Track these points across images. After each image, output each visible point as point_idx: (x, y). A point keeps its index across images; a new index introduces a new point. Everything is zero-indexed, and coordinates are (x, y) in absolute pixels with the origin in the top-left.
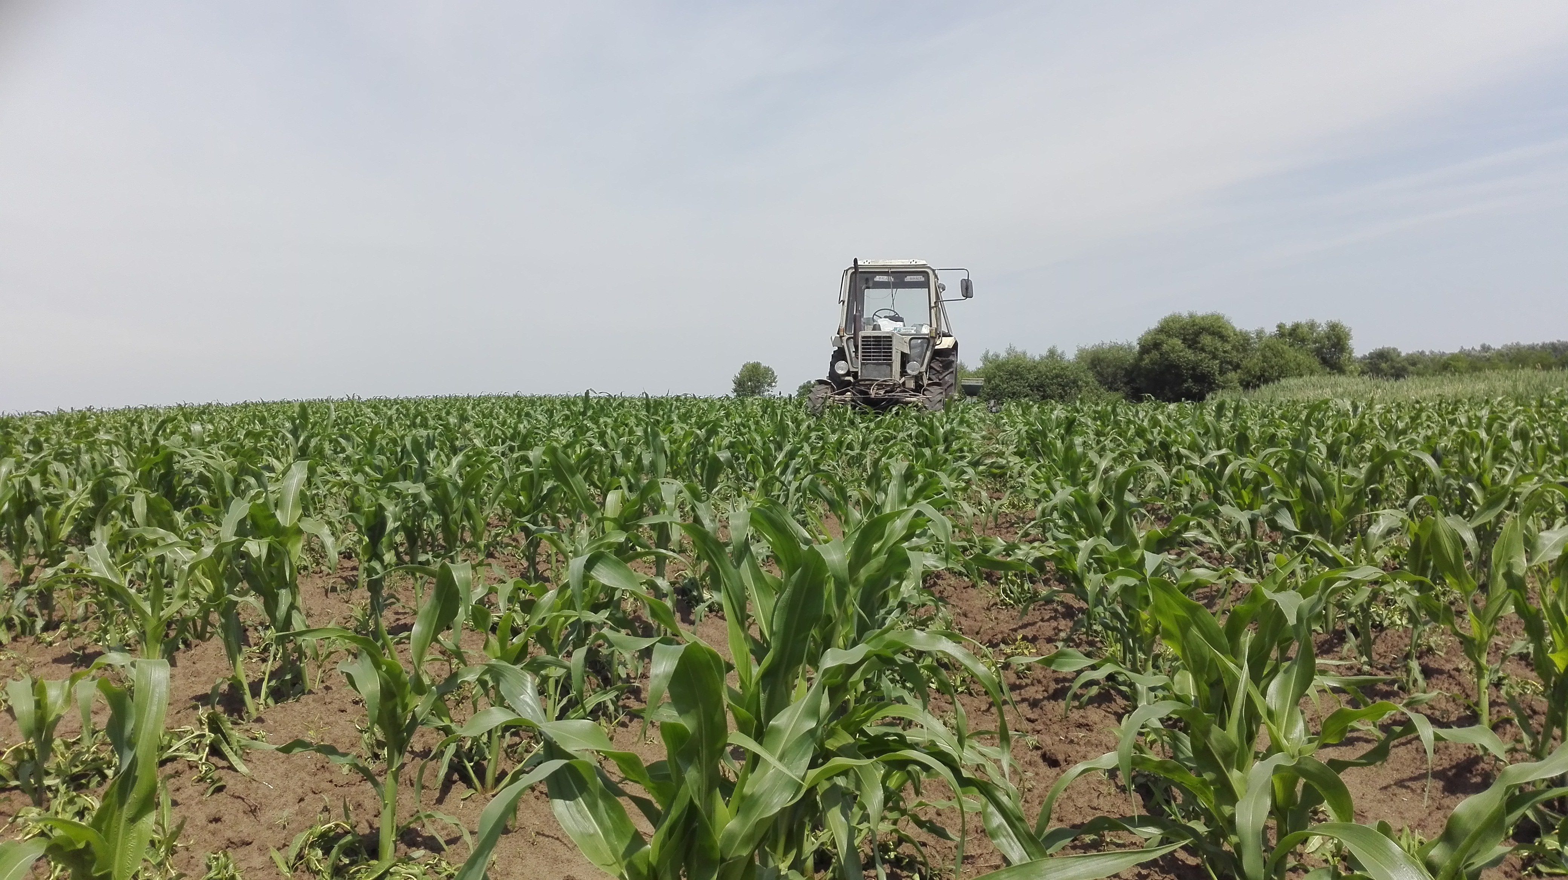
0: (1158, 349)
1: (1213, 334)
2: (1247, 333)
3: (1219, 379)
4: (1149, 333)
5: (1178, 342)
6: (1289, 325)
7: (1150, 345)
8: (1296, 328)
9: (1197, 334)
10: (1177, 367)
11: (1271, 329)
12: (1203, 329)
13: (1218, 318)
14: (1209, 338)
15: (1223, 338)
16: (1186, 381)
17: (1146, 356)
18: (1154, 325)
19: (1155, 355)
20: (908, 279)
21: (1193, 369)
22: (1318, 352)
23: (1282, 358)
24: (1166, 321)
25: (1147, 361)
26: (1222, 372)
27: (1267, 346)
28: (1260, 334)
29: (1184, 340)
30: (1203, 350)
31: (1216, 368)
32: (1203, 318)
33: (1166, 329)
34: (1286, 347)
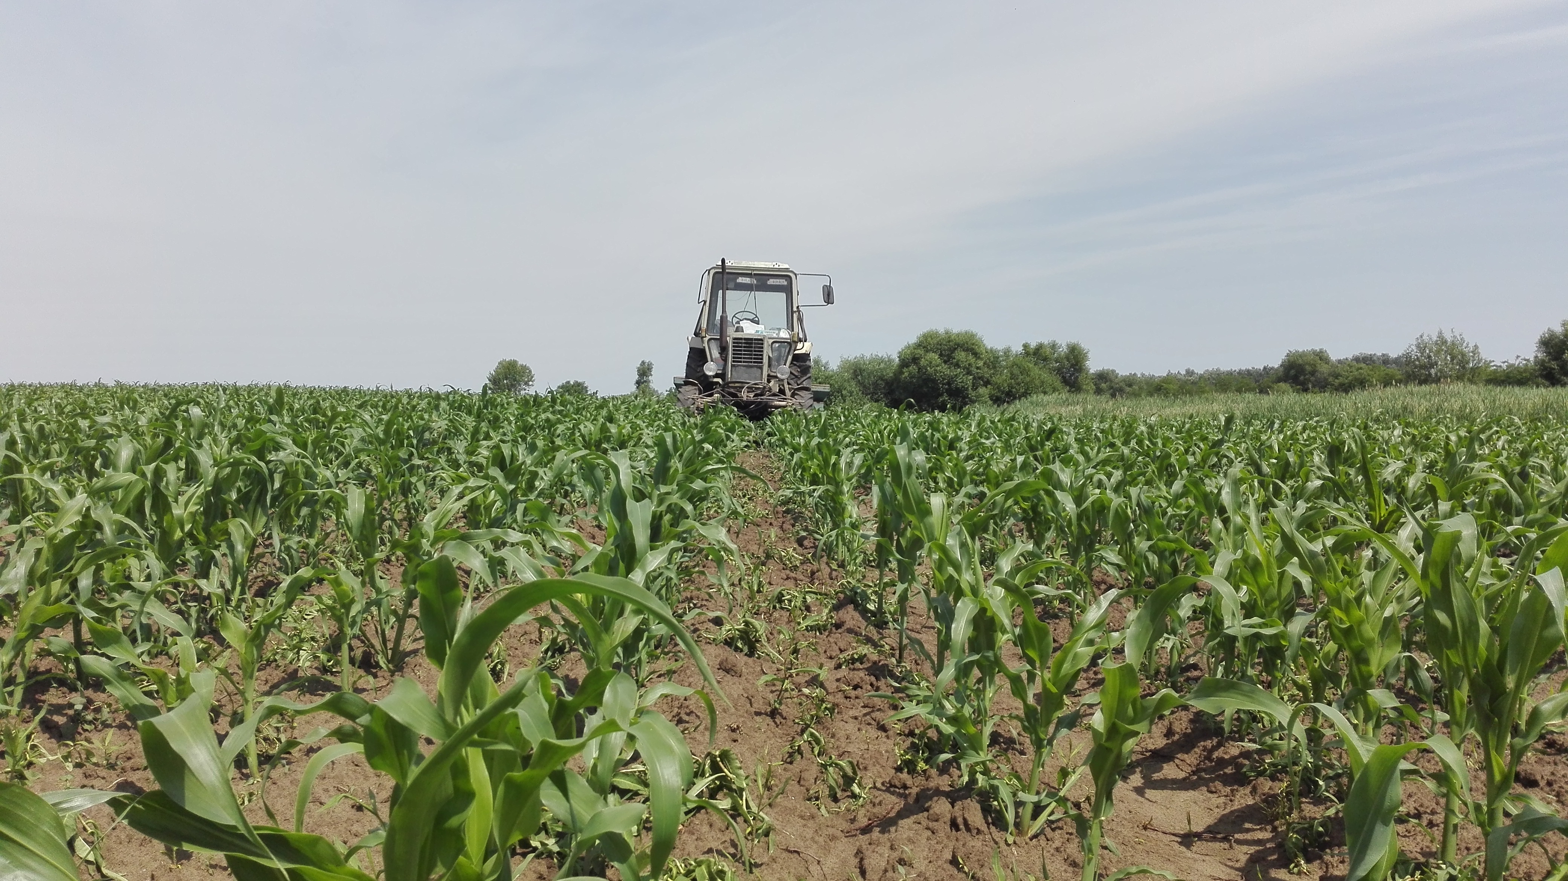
0: (915, 363)
1: (967, 350)
2: (997, 351)
3: (972, 394)
4: (908, 347)
5: (934, 357)
6: (1033, 345)
7: (909, 360)
8: (1040, 347)
9: (953, 350)
10: (934, 381)
11: (1017, 348)
12: (958, 345)
13: (973, 336)
14: (963, 354)
15: (976, 354)
16: (942, 395)
17: (905, 370)
18: (913, 340)
19: (913, 368)
20: (771, 282)
21: (949, 384)
22: (1059, 371)
23: (1028, 375)
24: (926, 336)
25: (906, 374)
26: (975, 387)
27: (1014, 364)
28: (1007, 352)
29: (941, 355)
30: (957, 365)
31: (970, 383)
32: (958, 335)
33: (926, 343)
34: (1031, 366)
